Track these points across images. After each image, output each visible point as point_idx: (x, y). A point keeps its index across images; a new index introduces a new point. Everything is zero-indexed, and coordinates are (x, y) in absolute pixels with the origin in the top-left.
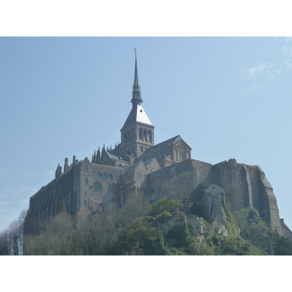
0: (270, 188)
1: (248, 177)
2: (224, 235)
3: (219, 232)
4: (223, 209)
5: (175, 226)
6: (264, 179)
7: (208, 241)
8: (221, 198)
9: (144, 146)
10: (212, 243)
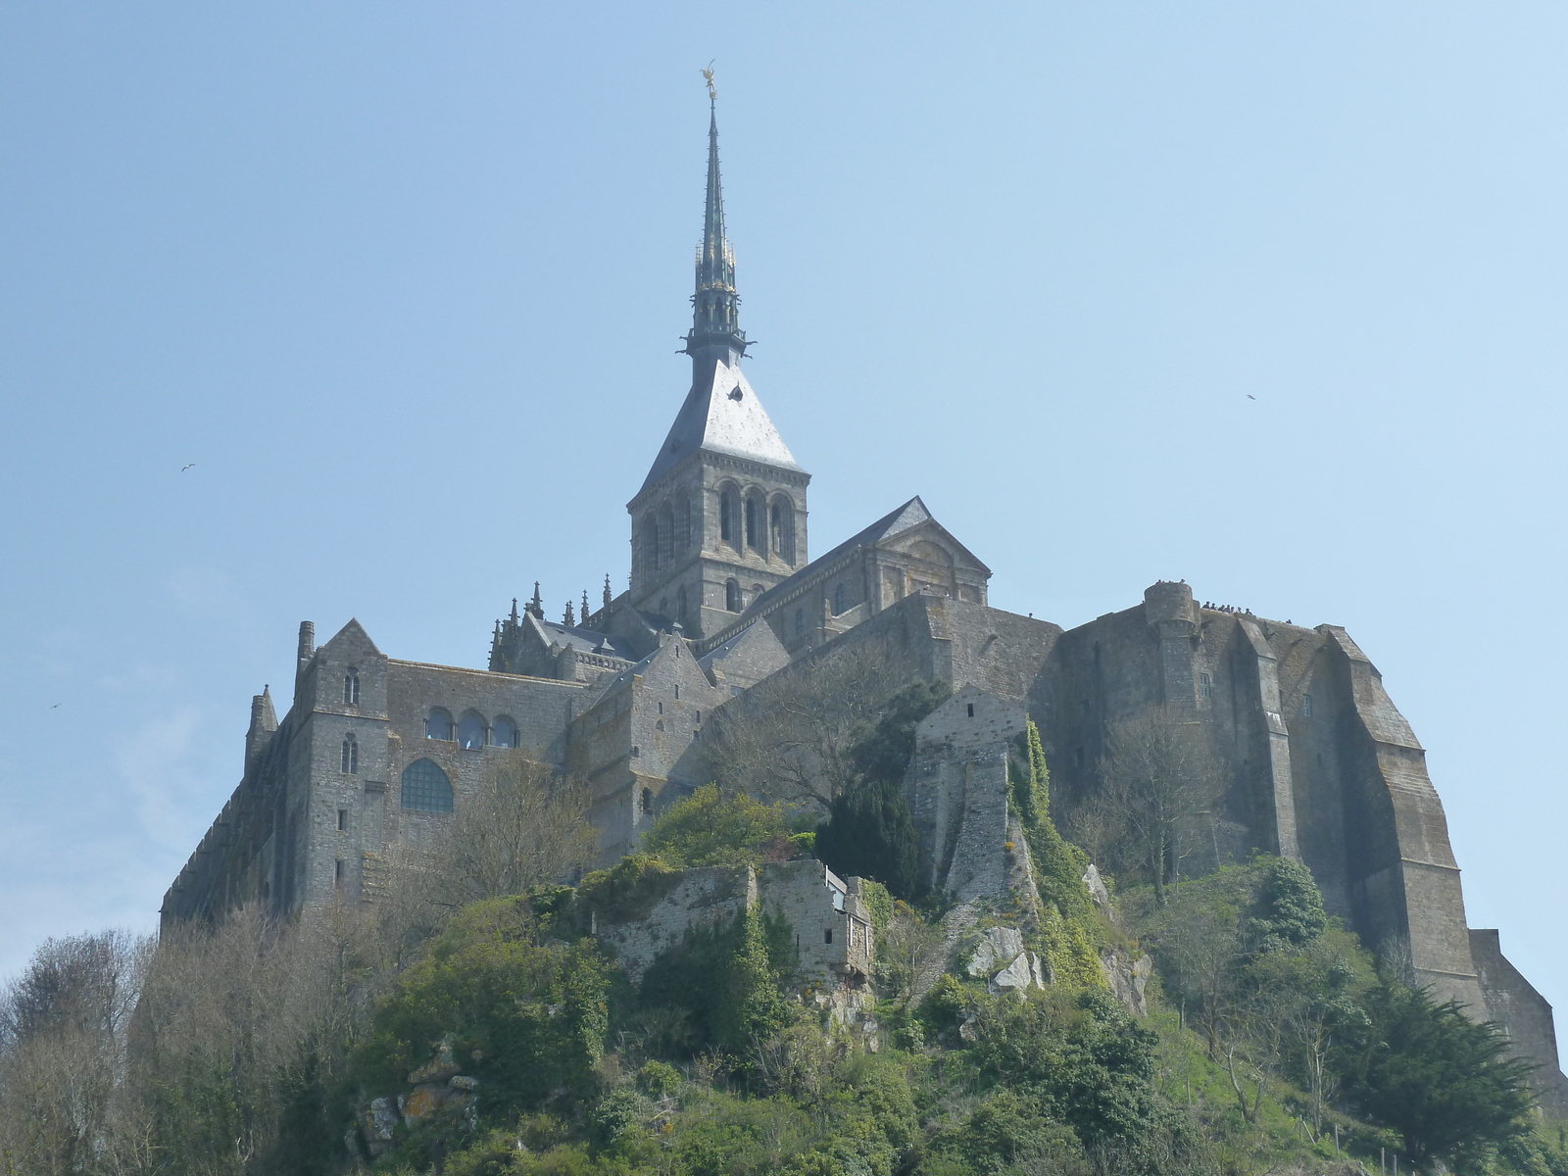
0: (1406, 752)
1: (1269, 686)
2: (1002, 980)
3: (977, 965)
4: (1018, 831)
5: (688, 932)
6: (1369, 700)
7: (894, 1023)
8: (1013, 768)
9: (744, 582)
10: (915, 1030)
